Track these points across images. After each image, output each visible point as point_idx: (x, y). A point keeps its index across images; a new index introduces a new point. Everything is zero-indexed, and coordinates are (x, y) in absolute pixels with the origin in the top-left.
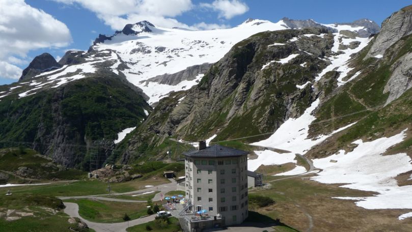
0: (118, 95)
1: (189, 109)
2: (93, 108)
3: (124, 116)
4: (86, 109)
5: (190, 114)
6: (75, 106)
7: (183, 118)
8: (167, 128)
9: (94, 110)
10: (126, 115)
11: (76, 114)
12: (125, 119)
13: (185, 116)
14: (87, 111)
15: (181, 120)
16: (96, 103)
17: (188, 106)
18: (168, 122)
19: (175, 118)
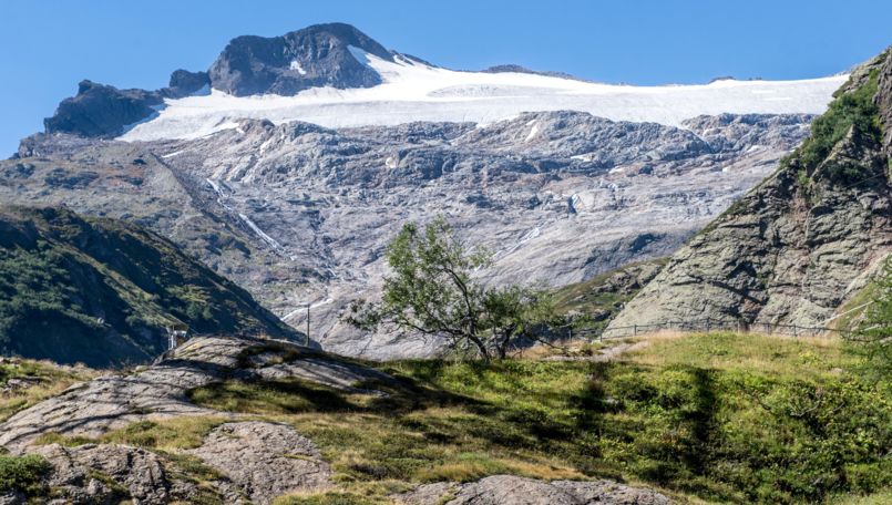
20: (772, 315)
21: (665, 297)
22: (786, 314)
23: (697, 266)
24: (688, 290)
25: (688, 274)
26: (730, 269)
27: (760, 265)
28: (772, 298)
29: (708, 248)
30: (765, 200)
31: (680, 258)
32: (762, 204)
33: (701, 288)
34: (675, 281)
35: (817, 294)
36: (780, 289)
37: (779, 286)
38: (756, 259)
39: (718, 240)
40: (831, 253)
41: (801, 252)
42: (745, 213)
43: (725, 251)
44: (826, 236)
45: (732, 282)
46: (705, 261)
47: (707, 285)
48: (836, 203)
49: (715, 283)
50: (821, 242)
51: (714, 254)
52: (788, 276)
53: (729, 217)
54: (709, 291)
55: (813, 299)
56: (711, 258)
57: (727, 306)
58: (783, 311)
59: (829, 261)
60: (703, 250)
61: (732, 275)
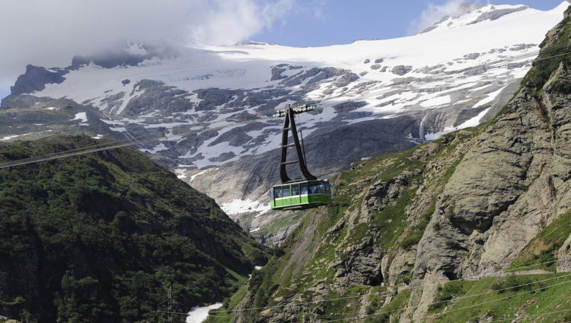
0: (145, 191)
1: (518, 170)
2: (76, 229)
3: (180, 258)
4: (52, 230)
5: (525, 189)
6: (13, 219)
7: (503, 207)
8: (436, 251)
9: (79, 236)
10: (187, 256)
11: (18, 246)
12: (184, 270)
13: (508, 197)
14: (55, 240)
15: (498, 213)
16: (83, 215)
17: (513, 159)
18: (437, 227)
19: (469, 205)
20: (538, 165)
21: (480, 160)
22: (545, 164)
23: (493, 142)
24: (492, 155)
25: (489, 147)
26: (512, 142)
27: (525, 139)
28: (536, 156)
29: (497, 132)
30: (519, 105)
31: (483, 138)
32: (517, 107)
33: (498, 154)
34: (483, 151)
35: (564, 152)
36: (538, 151)
37: (537, 149)
38: (522, 136)
39: (500, 128)
40: (567, 130)
41: (544, 131)
42: (510, 112)
43: (506, 133)
44: (562, 121)
45: (513, 149)
46: (497, 140)
47: (501, 152)
48: (563, 103)
49: (506, 151)
50: (560, 125)
51: (501, 135)
52: (541, 144)
53: (503, 115)
54: (504, 155)
55: (562, 155)
56: (500, 138)
57: (514, 162)
58: (544, 163)
59: (567, 134)
60: (494, 133)
61: (513, 146)
